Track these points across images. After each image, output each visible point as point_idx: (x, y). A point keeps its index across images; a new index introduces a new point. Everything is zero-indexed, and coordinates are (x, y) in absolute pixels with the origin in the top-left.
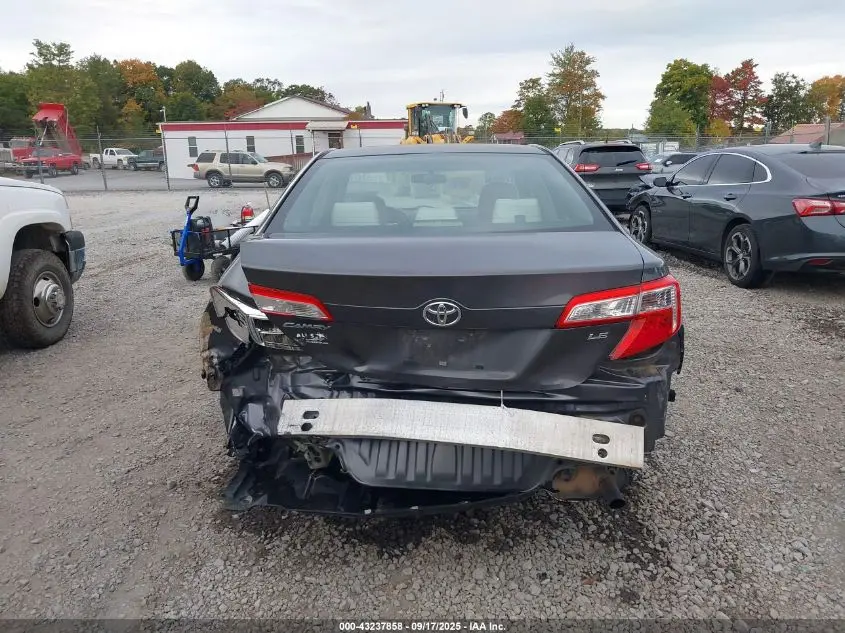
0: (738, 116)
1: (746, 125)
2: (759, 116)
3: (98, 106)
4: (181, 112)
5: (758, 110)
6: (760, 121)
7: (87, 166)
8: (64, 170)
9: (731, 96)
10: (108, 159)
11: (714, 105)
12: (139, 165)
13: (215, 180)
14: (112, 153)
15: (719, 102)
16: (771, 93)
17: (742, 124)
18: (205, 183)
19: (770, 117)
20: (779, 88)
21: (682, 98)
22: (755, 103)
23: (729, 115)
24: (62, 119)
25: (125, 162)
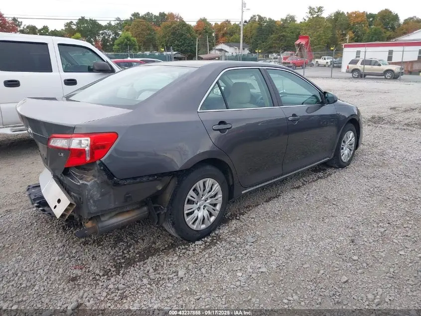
3: (330, 36)
4: (373, 37)
7: (312, 65)
8: (299, 67)
10: (321, 61)
12: (335, 65)
13: (356, 74)
14: (325, 59)
18: (350, 75)
24: (307, 43)
25: (329, 64)
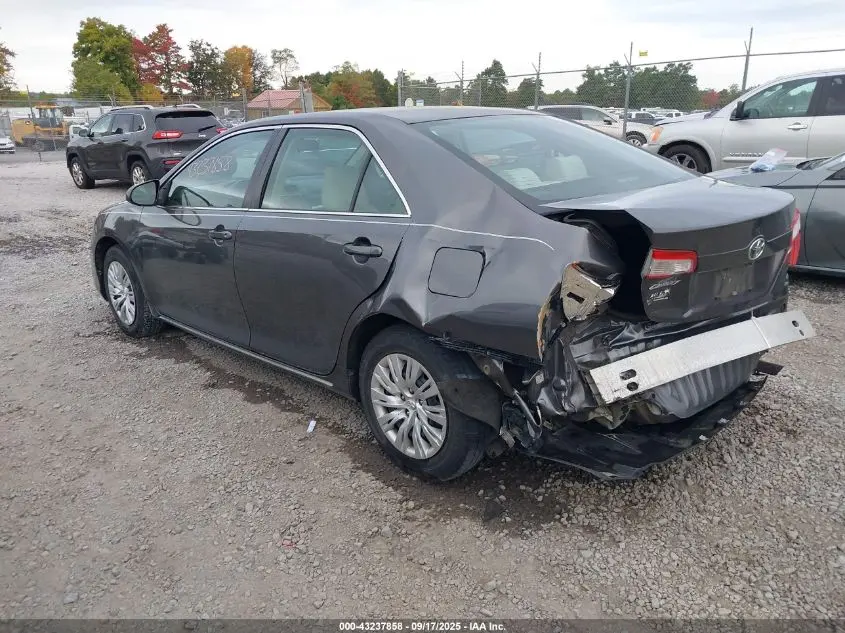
0: (165, 81)
1: (175, 90)
2: (185, 81)
5: (183, 75)
6: (186, 87)
9: (154, 61)
11: (139, 69)
15: (144, 66)
16: (191, 59)
17: (171, 90)
19: (195, 82)
20: (197, 54)
21: (105, 60)
22: (179, 69)
23: (157, 80)
